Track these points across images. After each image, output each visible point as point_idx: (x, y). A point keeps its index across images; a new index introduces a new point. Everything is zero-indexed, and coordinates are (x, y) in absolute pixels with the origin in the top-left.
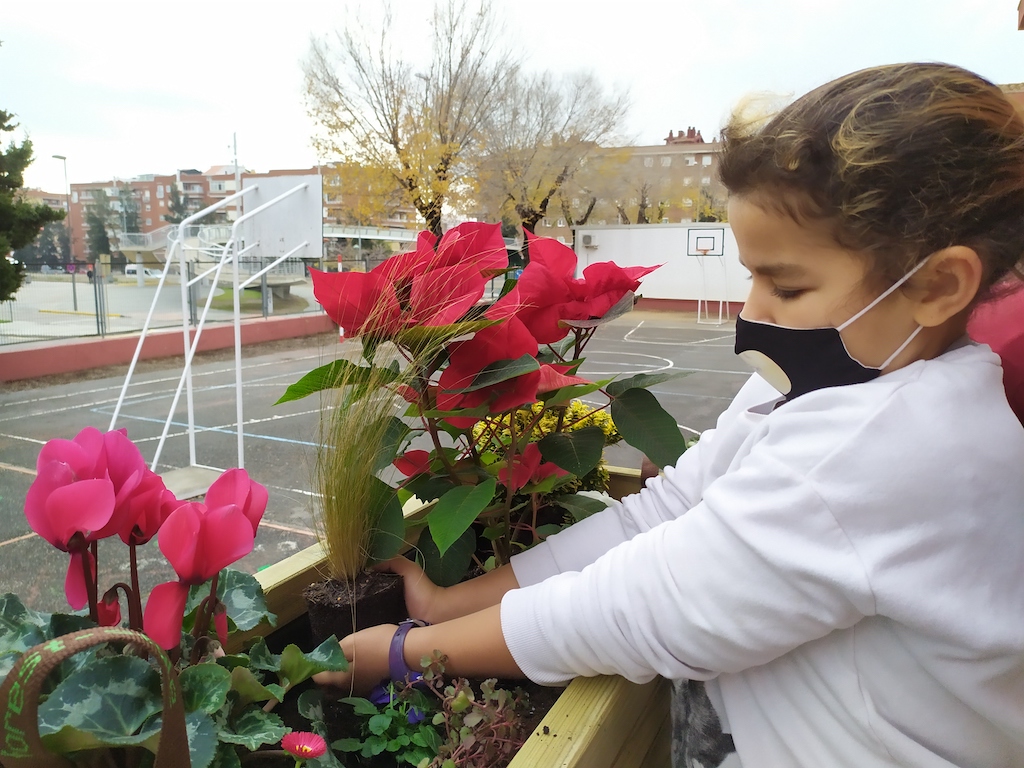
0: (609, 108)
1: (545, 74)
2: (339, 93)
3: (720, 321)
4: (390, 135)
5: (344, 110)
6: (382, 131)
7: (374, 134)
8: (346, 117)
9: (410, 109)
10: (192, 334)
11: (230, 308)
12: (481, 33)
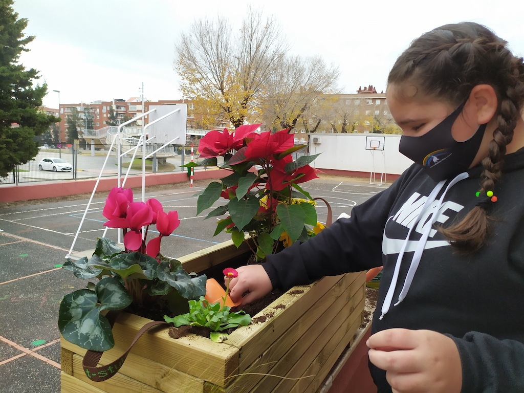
0: (329, 75)
1: (297, 58)
2: (195, 65)
3: (381, 183)
4: (220, 86)
5: (197, 73)
6: (215, 83)
7: (212, 85)
8: (198, 76)
9: (230, 73)
10: (122, 180)
11: (141, 169)
12: (266, 37)
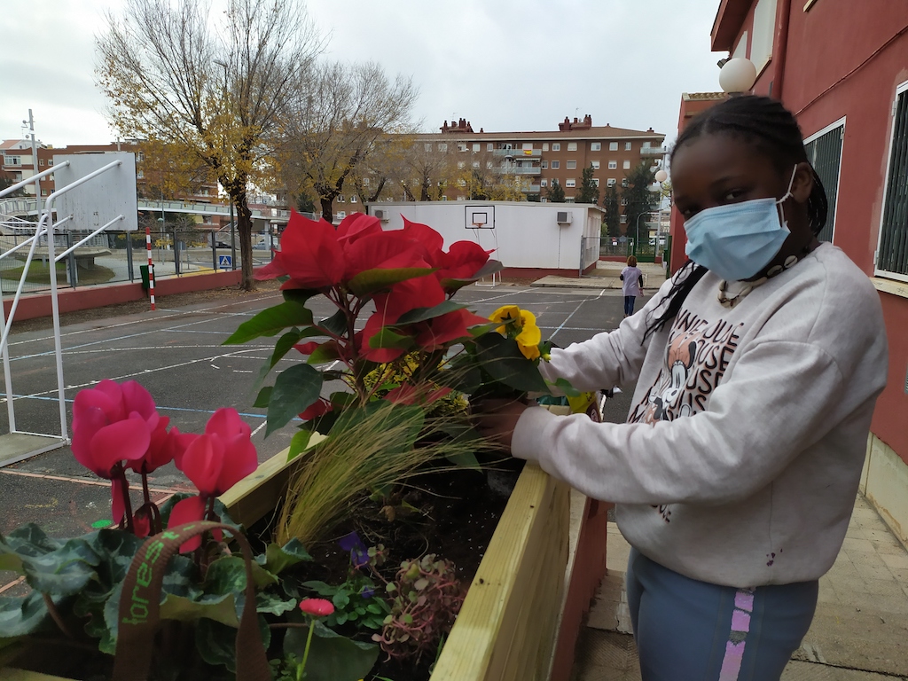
0: (394, 100)
1: (335, 67)
2: (141, 77)
3: (494, 284)
4: (193, 116)
5: (146, 92)
6: (184, 111)
7: (177, 115)
8: (148, 97)
9: (211, 92)
11: (46, 280)
12: (275, 27)
